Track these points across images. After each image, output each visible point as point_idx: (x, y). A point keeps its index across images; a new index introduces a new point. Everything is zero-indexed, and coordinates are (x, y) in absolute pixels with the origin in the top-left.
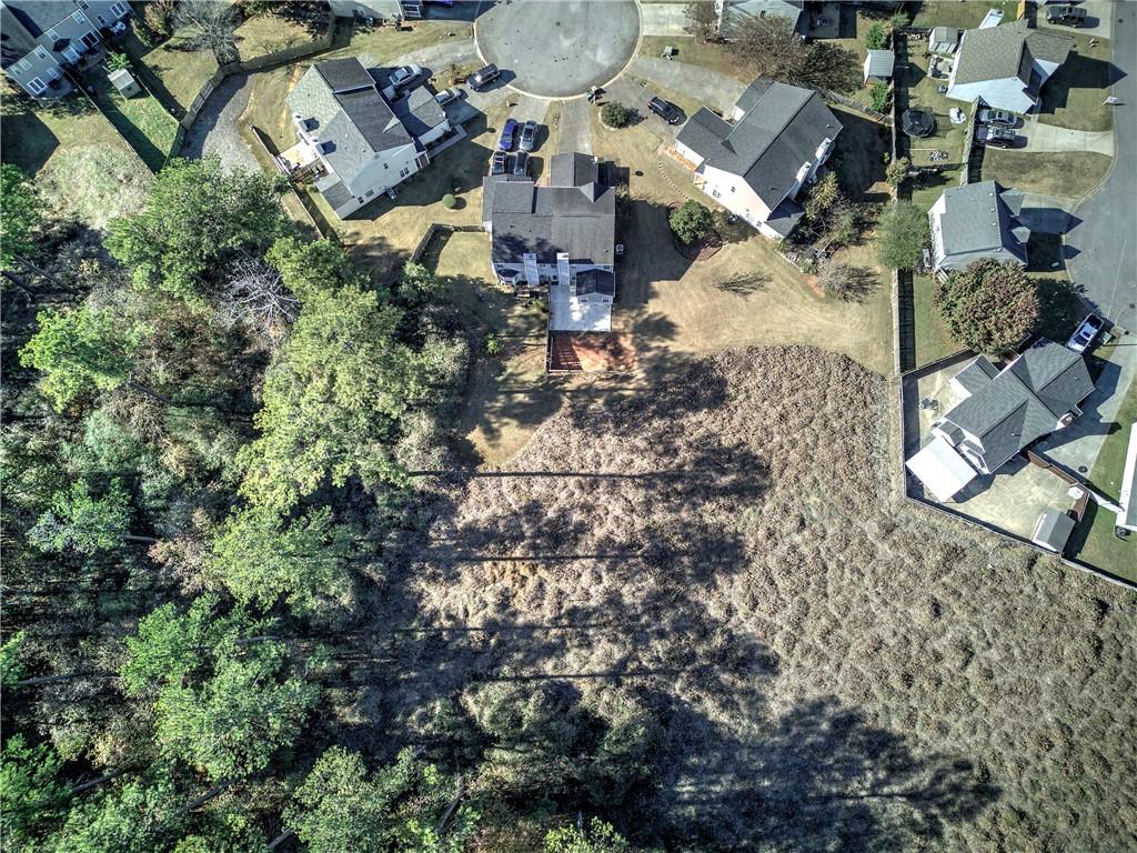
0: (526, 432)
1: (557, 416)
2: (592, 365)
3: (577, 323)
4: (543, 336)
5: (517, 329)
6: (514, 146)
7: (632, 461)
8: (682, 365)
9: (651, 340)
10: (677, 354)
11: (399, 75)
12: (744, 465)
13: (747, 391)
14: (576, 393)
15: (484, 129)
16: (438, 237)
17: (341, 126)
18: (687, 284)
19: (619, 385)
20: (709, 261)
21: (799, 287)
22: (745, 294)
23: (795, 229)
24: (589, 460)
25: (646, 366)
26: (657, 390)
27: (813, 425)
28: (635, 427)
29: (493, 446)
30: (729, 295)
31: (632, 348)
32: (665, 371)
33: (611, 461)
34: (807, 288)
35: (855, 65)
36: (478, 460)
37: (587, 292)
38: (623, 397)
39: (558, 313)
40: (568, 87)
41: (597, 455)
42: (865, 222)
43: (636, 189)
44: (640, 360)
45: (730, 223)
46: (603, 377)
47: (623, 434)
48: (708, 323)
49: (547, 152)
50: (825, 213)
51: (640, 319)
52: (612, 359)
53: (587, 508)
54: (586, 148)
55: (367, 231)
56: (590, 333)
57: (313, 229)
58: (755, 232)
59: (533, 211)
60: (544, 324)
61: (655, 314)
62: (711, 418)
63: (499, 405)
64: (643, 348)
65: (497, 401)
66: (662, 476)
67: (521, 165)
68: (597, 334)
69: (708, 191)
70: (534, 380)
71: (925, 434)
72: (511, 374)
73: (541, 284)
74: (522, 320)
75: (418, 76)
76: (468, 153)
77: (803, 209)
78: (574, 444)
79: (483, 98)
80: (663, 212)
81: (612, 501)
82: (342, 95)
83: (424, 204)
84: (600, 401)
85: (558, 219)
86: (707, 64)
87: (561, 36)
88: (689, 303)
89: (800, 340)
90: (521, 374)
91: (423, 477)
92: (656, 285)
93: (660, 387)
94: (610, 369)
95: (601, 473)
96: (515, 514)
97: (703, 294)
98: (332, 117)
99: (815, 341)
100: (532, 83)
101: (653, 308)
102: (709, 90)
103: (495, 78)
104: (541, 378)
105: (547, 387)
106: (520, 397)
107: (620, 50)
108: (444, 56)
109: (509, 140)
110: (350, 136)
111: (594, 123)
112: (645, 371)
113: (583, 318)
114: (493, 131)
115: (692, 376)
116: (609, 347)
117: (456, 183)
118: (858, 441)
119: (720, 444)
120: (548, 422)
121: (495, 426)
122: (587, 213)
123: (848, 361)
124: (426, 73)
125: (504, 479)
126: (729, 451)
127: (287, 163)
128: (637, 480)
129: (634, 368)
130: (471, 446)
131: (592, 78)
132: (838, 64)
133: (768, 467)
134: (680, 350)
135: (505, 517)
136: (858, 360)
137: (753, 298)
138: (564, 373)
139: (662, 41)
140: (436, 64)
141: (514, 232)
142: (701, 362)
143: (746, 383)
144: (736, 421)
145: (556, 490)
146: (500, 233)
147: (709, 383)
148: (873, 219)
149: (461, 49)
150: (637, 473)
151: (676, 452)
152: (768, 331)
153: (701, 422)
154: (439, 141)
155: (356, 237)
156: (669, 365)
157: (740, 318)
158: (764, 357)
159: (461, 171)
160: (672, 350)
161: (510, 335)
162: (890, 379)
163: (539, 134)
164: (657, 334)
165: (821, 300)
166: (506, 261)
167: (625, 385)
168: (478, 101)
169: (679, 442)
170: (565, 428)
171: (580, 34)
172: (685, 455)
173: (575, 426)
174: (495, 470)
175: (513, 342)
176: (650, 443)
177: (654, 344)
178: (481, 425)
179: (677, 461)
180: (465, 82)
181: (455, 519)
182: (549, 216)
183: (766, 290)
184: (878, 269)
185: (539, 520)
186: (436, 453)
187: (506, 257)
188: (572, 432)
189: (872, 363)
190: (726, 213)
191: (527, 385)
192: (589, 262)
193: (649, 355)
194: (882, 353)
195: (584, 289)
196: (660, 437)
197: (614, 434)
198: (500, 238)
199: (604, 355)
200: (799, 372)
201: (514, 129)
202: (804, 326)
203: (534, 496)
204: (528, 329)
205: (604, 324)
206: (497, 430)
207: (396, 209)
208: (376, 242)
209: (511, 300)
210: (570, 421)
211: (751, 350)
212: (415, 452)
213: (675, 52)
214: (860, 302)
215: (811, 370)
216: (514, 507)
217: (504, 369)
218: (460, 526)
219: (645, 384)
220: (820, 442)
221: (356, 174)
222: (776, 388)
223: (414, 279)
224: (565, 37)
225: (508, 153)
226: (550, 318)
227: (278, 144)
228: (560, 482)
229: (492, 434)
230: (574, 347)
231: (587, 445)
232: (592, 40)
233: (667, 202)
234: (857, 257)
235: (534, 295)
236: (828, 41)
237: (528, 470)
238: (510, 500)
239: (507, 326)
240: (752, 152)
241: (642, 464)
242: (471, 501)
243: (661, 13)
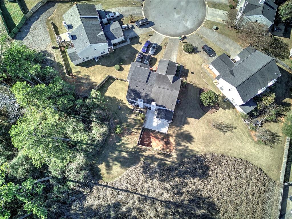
0: (122, 170)
1: (137, 166)
2: (157, 146)
3: (155, 127)
4: (140, 129)
5: (130, 124)
6: (147, 52)
7: (163, 194)
8: (193, 156)
9: (182, 141)
10: (192, 151)
11: (111, 15)
12: (209, 207)
13: (217, 174)
14: (147, 158)
15: (138, 42)
16: (109, 80)
17: (80, 31)
18: (202, 122)
19: (165, 158)
20: (213, 114)
21: (247, 134)
22: (224, 131)
23: (251, 112)
24: (145, 189)
25: (178, 152)
26: (180, 165)
27: (241, 196)
28: (168, 179)
29: (108, 173)
30: (218, 131)
31: (174, 143)
32: (185, 157)
33: (154, 191)
34: (250, 136)
35: (287, 49)
36: (100, 177)
37: (161, 118)
38: (165, 164)
39: (148, 121)
40: (173, 33)
41: (149, 187)
42: (279, 114)
43: (190, 79)
44: (176, 149)
45: (224, 101)
46: (160, 152)
47: (162, 181)
48: (207, 140)
49: (159, 57)
50: (265, 107)
51: (180, 132)
52: (165, 145)
53: (140, 210)
54: (174, 59)
55: (84, 72)
56: (158, 132)
57: (63, 67)
58: (234, 107)
59: (147, 82)
60: (142, 124)
61: (186, 131)
62: (200, 182)
63: (115, 155)
64: (178, 144)
65: (114, 154)
66: (174, 204)
67: (148, 60)
68: (161, 133)
69: (219, 86)
70: (131, 148)
71: (288, 212)
72: (123, 143)
73: (144, 108)
74: (133, 121)
75: (118, 17)
76: (129, 50)
77: (257, 105)
78: (141, 181)
79: (140, 30)
80: (198, 90)
81: (151, 210)
82: (84, 18)
83: (108, 66)
84: (156, 164)
85: (155, 88)
86: (228, 36)
87: (175, 13)
88: (201, 130)
89: (243, 157)
90: (127, 144)
91: (74, 184)
92: (189, 119)
93: (182, 164)
94: (163, 149)
95: (149, 196)
96: (109, 206)
97: (207, 127)
98: (78, 26)
99: (249, 159)
100: (160, 28)
101: (186, 128)
102: (227, 46)
103: (146, 24)
104: (135, 148)
105: (136, 152)
106: (124, 154)
107: (196, 23)
108: (130, 11)
109: (146, 49)
110: (83, 35)
111: (180, 49)
112: (177, 155)
113: (157, 126)
114: (141, 44)
115: (195, 162)
116: (165, 140)
117: (121, 61)
118: (259, 207)
119: (201, 195)
120: (132, 168)
121: (111, 164)
122: (168, 88)
123: (261, 170)
124: (121, 16)
125: (109, 189)
126: (204, 199)
127: (61, 39)
128: (163, 203)
129: (173, 152)
130: (99, 170)
131: (183, 32)
132: (280, 47)
133: (219, 210)
134: (193, 149)
135: (104, 206)
136: (265, 172)
137: (227, 134)
138: (144, 147)
139: (213, 23)
140: (126, 14)
141: (137, 89)
142: (201, 157)
143: (217, 170)
144: (210, 186)
145: (129, 199)
146: (132, 88)
147: (202, 167)
148: (283, 113)
149: (137, 10)
150: (163, 200)
151: (182, 194)
152: (230, 150)
153: (195, 183)
154: (120, 43)
155: (79, 73)
156: (187, 154)
157: (220, 141)
158: (227, 161)
159: (125, 56)
160: (190, 148)
161: (127, 126)
162: (277, 183)
163: (158, 49)
164: (185, 139)
165: (255, 142)
166: (132, 99)
167: (168, 159)
168: (138, 31)
169: (184, 190)
170: (139, 172)
171: (182, 14)
172: (185, 196)
173: (143, 172)
174: (106, 184)
175: (127, 129)
176: (172, 188)
177: (183, 144)
178: (105, 163)
179: (181, 198)
180: (135, 23)
181: (84, 202)
182: (152, 86)
183: (233, 132)
184: (281, 134)
185: (118, 211)
186: (82, 173)
187: (131, 97)
188: (141, 175)
189: (271, 174)
190: (223, 97)
191: (128, 149)
192: (165, 107)
193: (180, 148)
194: (276, 171)
195: (160, 116)
196: (177, 186)
197: (158, 180)
198: (131, 90)
199: (162, 143)
200: (240, 171)
201: (149, 45)
202: (246, 152)
203: (119, 200)
204: (135, 125)
205: (165, 130)
206: (111, 167)
207: (97, 66)
208: (85, 77)
209: (131, 111)
210: (142, 169)
211: (222, 156)
212: (74, 172)
213: (217, 29)
214: (271, 147)
215: (245, 171)
216: (110, 202)
217: (121, 140)
218: (85, 206)
219: (176, 160)
220: (243, 204)
221: (81, 51)
222: (229, 176)
223: (93, 98)
224: (176, 14)
225: (144, 54)
226: (145, 122)
227: (60, 31)
228: (131, 195)
229: (109, 167)
230: (151, 137)
231: (146, 182)
232: (186, 17)
233: (201, 87)
234: (273, 127)
235: (140, 111)
236: (278, 37)
237: (119, 188)
238: (109, 199)
239: (127, 122)
240: (242, 78)
241: (167, 196)
242: (93, 196)
243: (215, 12)
